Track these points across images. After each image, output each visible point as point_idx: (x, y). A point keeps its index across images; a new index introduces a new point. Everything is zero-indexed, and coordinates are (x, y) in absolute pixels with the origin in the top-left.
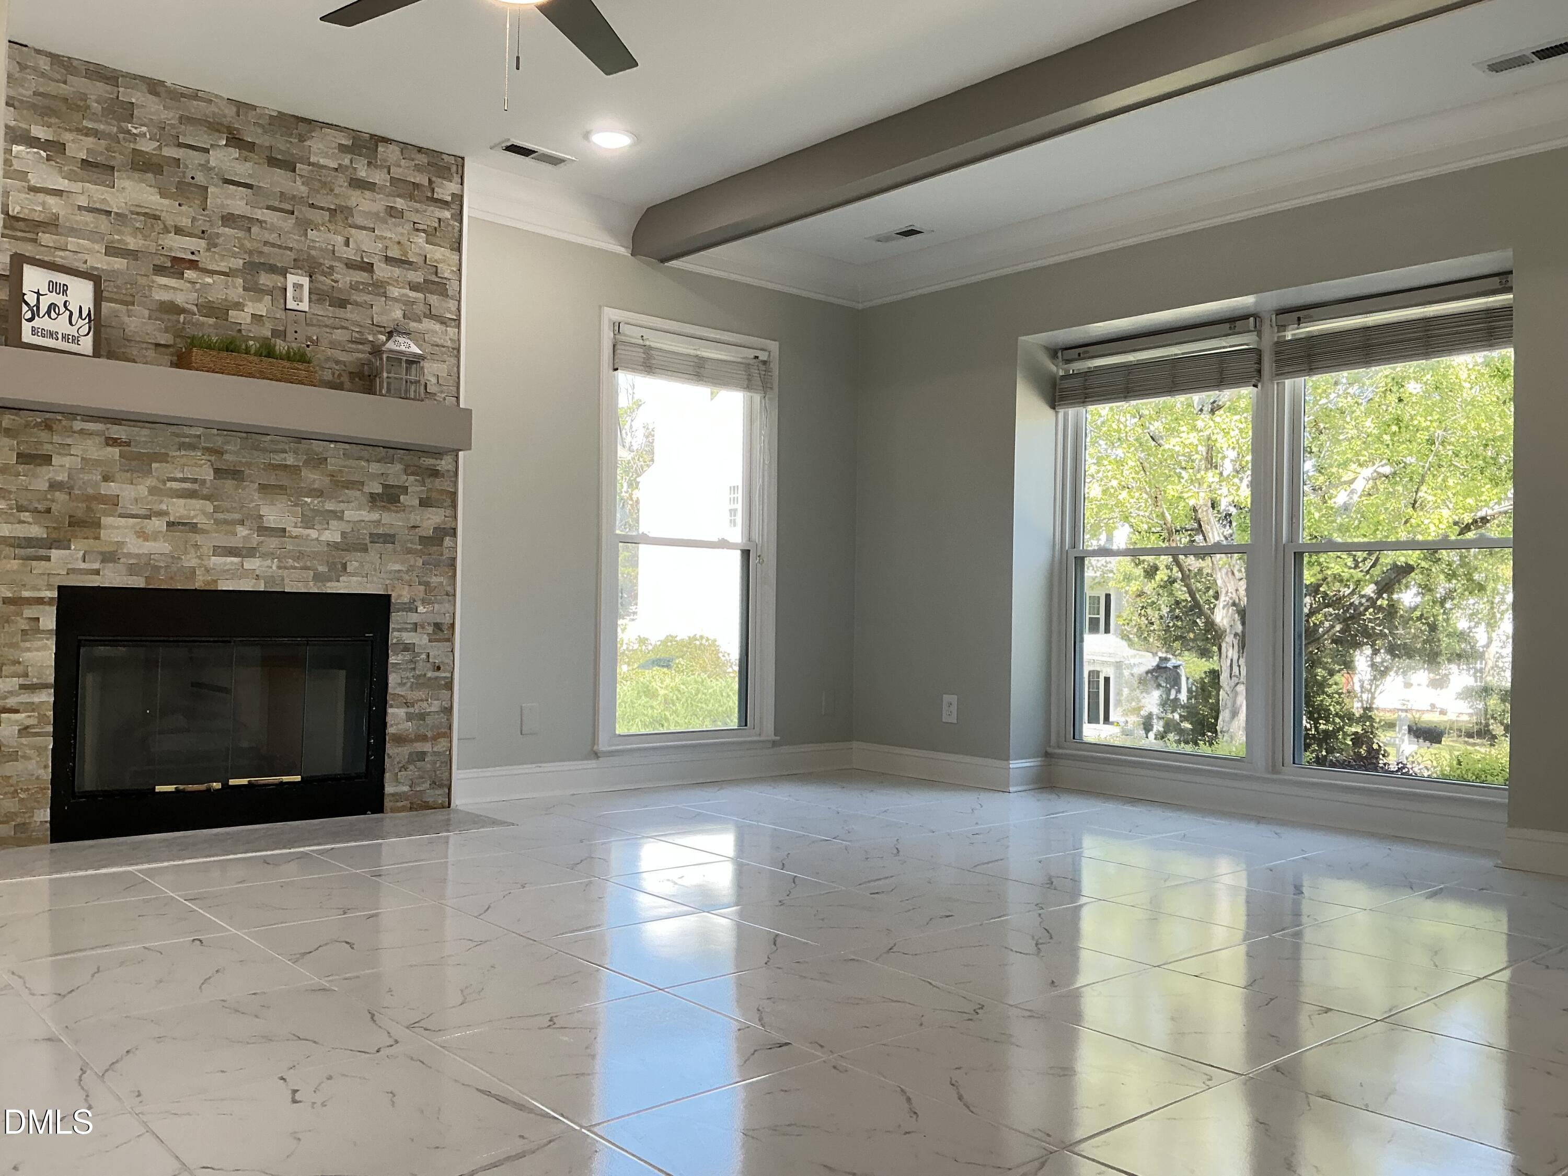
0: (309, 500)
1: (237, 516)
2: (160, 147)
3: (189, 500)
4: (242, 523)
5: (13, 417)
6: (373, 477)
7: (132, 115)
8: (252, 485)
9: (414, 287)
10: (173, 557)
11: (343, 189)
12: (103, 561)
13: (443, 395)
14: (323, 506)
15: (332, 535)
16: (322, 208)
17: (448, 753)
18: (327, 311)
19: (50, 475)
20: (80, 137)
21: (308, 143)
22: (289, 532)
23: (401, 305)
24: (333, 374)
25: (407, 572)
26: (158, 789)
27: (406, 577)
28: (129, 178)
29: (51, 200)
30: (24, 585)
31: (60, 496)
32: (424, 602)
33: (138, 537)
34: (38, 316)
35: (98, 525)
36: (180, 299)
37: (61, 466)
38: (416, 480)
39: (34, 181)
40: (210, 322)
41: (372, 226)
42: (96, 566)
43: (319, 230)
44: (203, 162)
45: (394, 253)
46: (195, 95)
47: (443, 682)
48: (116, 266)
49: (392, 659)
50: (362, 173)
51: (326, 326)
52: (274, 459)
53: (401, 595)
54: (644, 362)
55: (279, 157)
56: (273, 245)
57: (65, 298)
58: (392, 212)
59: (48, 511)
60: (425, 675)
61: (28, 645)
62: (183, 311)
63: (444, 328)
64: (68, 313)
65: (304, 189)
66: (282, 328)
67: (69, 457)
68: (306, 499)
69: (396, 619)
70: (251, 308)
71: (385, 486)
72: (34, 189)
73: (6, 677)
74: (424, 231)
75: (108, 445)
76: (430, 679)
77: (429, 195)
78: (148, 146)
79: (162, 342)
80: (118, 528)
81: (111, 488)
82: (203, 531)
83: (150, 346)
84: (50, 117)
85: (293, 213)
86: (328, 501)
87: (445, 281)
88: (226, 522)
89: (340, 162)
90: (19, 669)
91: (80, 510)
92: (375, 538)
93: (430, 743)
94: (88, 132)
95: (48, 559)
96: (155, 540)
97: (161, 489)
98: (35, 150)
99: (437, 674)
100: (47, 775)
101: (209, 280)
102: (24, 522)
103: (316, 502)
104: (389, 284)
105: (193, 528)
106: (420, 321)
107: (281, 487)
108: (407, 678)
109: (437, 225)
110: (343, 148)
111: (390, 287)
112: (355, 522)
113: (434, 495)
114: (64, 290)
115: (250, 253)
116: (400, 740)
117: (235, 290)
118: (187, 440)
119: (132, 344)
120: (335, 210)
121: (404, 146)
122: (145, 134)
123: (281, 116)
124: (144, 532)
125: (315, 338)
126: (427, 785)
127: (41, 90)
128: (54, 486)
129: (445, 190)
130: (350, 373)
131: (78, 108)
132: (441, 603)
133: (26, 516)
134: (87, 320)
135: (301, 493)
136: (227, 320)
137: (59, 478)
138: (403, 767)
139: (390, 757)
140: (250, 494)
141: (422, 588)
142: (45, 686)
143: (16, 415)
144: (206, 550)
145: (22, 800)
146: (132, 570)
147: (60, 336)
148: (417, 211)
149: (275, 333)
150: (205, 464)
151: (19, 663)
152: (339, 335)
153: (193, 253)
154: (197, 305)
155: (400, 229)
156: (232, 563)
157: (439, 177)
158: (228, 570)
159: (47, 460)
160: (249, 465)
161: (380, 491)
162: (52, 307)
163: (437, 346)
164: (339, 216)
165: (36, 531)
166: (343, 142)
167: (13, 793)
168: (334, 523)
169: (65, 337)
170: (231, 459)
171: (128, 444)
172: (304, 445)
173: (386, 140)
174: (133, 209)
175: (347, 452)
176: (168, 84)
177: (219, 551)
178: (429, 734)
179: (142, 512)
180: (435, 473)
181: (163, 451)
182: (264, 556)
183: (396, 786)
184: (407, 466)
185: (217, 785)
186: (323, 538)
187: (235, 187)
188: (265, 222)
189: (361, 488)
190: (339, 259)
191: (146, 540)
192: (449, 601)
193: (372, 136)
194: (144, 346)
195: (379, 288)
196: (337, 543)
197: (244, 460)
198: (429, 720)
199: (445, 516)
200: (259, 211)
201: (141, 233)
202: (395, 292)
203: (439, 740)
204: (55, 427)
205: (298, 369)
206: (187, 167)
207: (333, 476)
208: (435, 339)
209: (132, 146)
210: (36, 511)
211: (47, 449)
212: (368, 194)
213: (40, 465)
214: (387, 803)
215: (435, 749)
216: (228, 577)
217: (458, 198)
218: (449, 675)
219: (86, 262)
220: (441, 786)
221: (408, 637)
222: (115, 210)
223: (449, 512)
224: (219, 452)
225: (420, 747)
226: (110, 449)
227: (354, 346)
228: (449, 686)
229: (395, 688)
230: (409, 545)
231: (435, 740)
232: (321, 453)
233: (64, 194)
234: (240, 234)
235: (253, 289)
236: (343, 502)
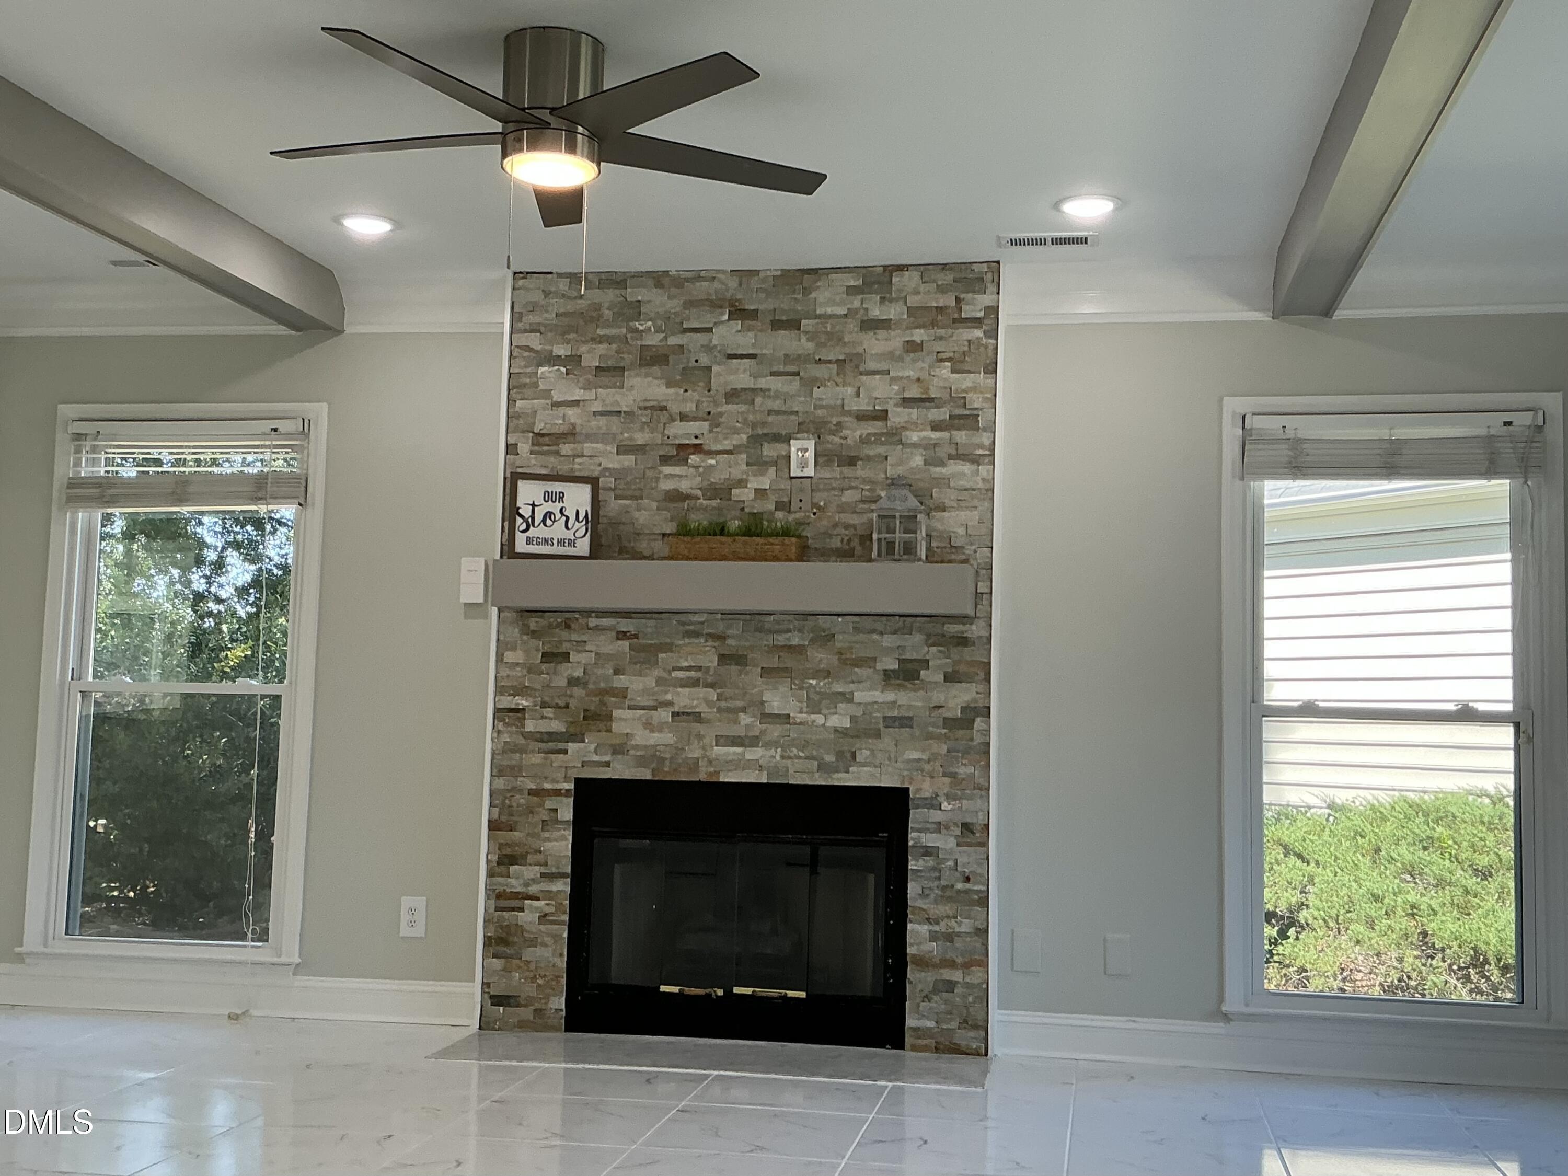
0: (814, 682)
1: (740, 704)
2: (666, 338)
3: (693, 690)
4: (744, 710)
5: (537, 620)
6: (888, 651)
7: (640, 313)
8: (754, 669)
9: (936, 427)
10: (677, 748)
11: (854, 335)
12: (614, 753)
13: (973, 547)
14: (830, 688)
15: (839, 719)
16: (830, 362)
17: (984, 986)
18: (835, 472)
19: (569, 671)
20: (594, 346)
21: (813, 295)
22: (794, 718)
23: (921, 450)
24: (842, 540)
25: (929, 761)
26: (663, 988)
27: (927, 767)
28: (637, 375)
29: (571, 412)
30: (546, 778)
31: (578, 691)
32: (948, 797)
33: (645, 728)
34: (534, 526)
35: (609, 718)
36: (684, 486)
37: (578, 663)
38: (940, 651)
39: (557, 397)
40: (714, 505)
41: (886, 368)
42: (607, 758)
43: (825, 386)
44: (705, 343)
45: (914, 392)
46: (698, 277)
47: (976, 897)
48: (626, 463)
49: (912, 865)
50: (876, 312)
51: (834, 489)
52: (778, 640)
53: (921, 788)
54: (1290, 463)
55: (784, 318)
56: (778, 413)
57: (561, 505)
58: (913, 347)
59: (567, 706)
60: (953, 886)
61: (547, 835)
62: (688, 497)
63: (974, 467)
64: (564, 518)
65: (810, 346)
66: (786, 499)
67: (584, 654)
68: (811, 681)
69: (916, 816)
70: (755, 483)
71: (902, 661)
72: (556, 405)
73: (530, 865)
74: (949, 359)
75: (618, 639)
76: (959, 891)
77: (956, 316)
78: (654, 340)
79: (668, 532)
80: (625, 720)
81: (621, 681)
82: (708, 721)
83: (656, 537)
84: (569, 334)
85: (798, 374)
86: (835, 682)
87: (975, 412)
88: (729, 710)
89: (849, 306)
90: (540, 857)
91: (593, 704)
92: (890, 722)
93: (961, 971)
94: (600, 340)
95: (565, 752)
96: (660, 731)
97: (666, 680)
98: (556, 368)
99: (968, 886)
100: (562, 963)
101: (713, 462)
102: (546, 718)
103: (822, 684)
104: (905, 428)
105: (697, 717)
106: (943, 464)
107: (786, 670)
108: (930, 888)
109: (966, 349)
110: (852, 291)
111: (908, 433)
112: (866, 704)
113: (962, 668)
114: (561, 497)
115: (754, 425)
116: (923, 963)
117: (738, 467)
118: (692, 627)
119: (641, 537)
120: (844, 360)
121: (924, 269)
122: (650, 329)
123: (786, 273)
124: (650, 724)
125: (822, 504)
126: (954, 1025)
127: (562, 310)
128: (573, 682)
129: (975, 307)
130: (861, 536)
131: (592, 320)
132: (972, 799)
133: (548, 712)
134: (584, 522)
135: (806, 675)
136: (730, 499)
137: (576, 674)
138: (926, 996)
139: (911, 983)
140: (753, 678)
141: (947, 780)
142: (563, 875)
143: (542, 617)
144: (709, 740)
145: (539, 986)
146: (641, 762)
147: (555, 542)
148: (941, 338)
149: (780, 506)
150: (709, 651)
151: (540, 852)
152: (850, 496)
153: (696, 437)
154: (700, 489)
155: (920, 364)
156: (735, 753)
157: (968, 292)
158: (731, 761)
159: (566, 657)
160: (752, 648)
161: (897, 667)
162: (548, 515)
163: (966, 490)
164: (848, 366)
165: (557, 726)
166: (852, 283)
167: (532, 978)
168: (842, 706)
169: (561, 542)
170: (733, 644)
171: (636, 636)
172: (811, 622)
173: (901, 268)
174: (641, 404)
175: (858, 625)
176: (673, 273)
177: (720, 740)
178: (959, 960)
179: (651, 703)
180: (963, 641)
181: (668, 640)
182: (767, 745)
183: (919, 1019)
184: (929, 636)
185: (720, 992)
186: (829, 724)
187: (739, 361)
188: (769, 390)
189: (872, 664)
190: (849, 413)
191: (652, 731)
192: (981, 796)
193: (885, 267)
194: (652, 537)
195: (894, 436)
196: (846, 729)
197: (747, 644)
198: (958, 943)
199: (977, 693)
200: (763, 380)
201: (648, 426)
202: (914, 437)
203: (974, 968)
204: (573, 625)
205: (772, 544)
206: (690, 351)
207: (842, 654)
208: (961, 483)
209: (639, 343)
210: (557, 707)
211: (565, 647)
212: (882, 334)
213: (561, 663)
214: (909, 1040)
215: (968, 980)
216: (730, 768)
217: (993, 311)
218: (984, 888)
219: (600, 465)
220: (975, 1027)
221: (929, 840)
222: (625, 409)
223: (981, 688)
224: (721, 638)
225: (948, 974)
226: (620, 642)
227: (866, 506)
228: (984, 901)
229: (915, 899)
230: (931, 729)
231: (968, 968)
232: (829, 629)
233: (581, 404)
234: (743, 408)
235: (758, 464)
236: (853, 682)
